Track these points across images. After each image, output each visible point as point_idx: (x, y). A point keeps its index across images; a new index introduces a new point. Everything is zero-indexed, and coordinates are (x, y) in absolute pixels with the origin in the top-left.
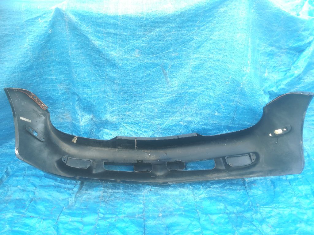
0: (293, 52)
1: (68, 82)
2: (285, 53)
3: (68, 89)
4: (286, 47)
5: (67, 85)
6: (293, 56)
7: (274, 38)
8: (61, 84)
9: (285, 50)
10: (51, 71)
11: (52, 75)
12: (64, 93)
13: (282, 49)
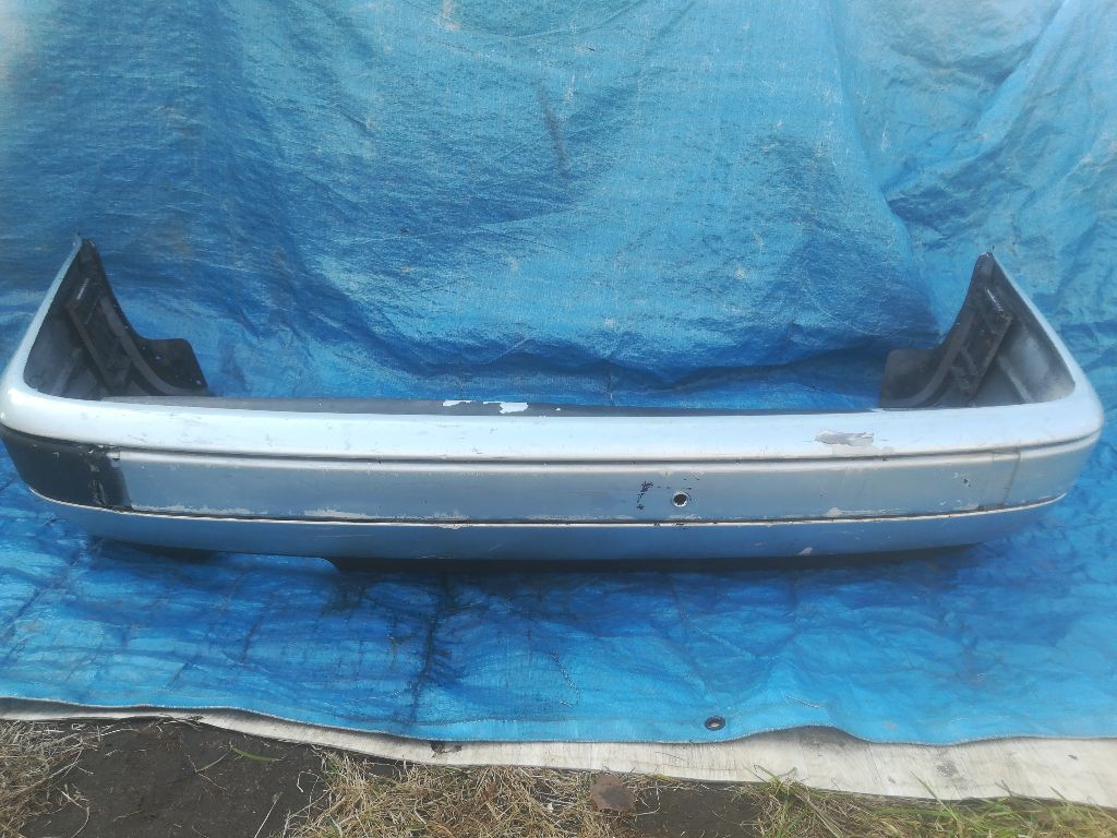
0: (976, 80)
1: (193, 98)
2: (948, 82)
3: (192, 129)
4: (951, 58)
5: (192, 114)
6: (976, 93)
7: (909, 22)
8: (171, 106)
9: (950, 71)
10: (139, 48)
11: (140, 65)
12: (177, 146)
13: (937, 64)
